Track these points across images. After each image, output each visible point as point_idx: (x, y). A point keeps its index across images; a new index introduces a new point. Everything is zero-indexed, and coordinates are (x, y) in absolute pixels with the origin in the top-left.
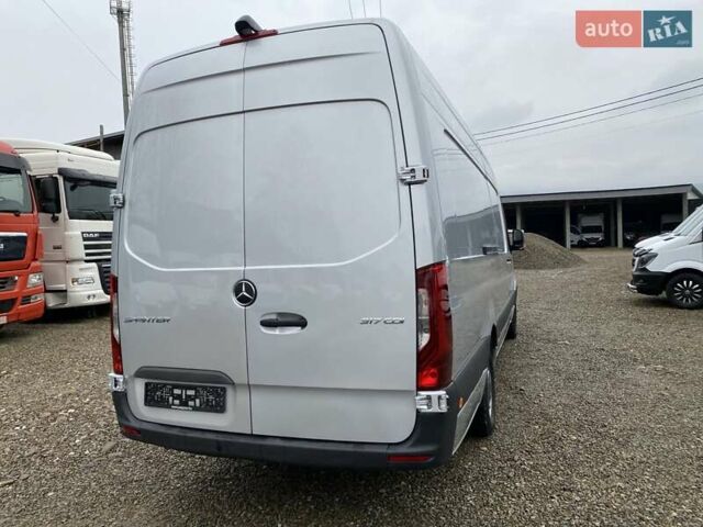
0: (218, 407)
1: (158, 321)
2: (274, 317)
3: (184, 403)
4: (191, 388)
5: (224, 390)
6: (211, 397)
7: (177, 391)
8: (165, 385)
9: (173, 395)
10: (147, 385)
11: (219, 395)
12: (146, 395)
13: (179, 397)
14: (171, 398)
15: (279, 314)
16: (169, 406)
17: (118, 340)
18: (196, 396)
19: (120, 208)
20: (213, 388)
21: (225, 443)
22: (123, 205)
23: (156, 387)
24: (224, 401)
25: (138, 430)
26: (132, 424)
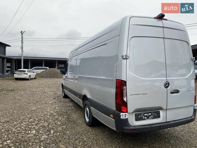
0: (159, 117)
1: (143, 94)
2: (173, 91)
3: (148, 118)
4: (149, 113)
5: (159, 112)
6: (156, 114)
7: (146, 115)
8: (141, 114)
9: (144, 116)
10: (136, 114)
11: (158, 113)
12: (136, 118)
13: (146, 116)
14: (144, 117)
15: (174, 90)
16: (145, 119)
17: (126, 101)
18: (151, 115)
19: (126, 59)
20: (156, 112)
21: (162, 126)
22: (128, 58)
23: (139, 115)
24: (160, 115)
25: (135, 129)
26: (132, 128)
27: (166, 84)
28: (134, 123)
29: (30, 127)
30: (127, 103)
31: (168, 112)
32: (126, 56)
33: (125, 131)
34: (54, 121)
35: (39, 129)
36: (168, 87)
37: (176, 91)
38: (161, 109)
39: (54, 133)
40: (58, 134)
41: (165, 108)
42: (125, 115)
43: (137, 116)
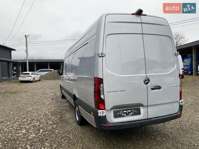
0: (139, 113)
1: (121, 91)
2: (154, 87)
3: (127, 115)
4: (129, 110)
5: (139, 108)
6: (136, 111)
7: (125, 112)
8: (120, 111)
9: (123, 113)
10: (114, 111)
11: (138, 110)
12: (114, 115)
13: (126, 113)
14: (123, 114)
15: (155, 86)
16: (124, 116)
17: (103, 99)
18: (131, 112)
19: (103, 57)
20: (136, 108)
21: (143, 122)
22: (104, 56)
23: (117, 112)
24: (140, 112)
25: (114, 126)
26: (110, 125)
27: (146, 80)
28: (112, 119)
29: (21, 126)
30: (104, 101)
31: (149, 109)
32: (102, 54)
33: (104, 128)
34: (47, 121)
35: (30, 129)
36: (147, 83)
37: (158, 87)
38: (141, 105)
39: (43, 132)
40: (47, 133)
41: (145, 104)
42: (103, 112)
43: (116, 113)
